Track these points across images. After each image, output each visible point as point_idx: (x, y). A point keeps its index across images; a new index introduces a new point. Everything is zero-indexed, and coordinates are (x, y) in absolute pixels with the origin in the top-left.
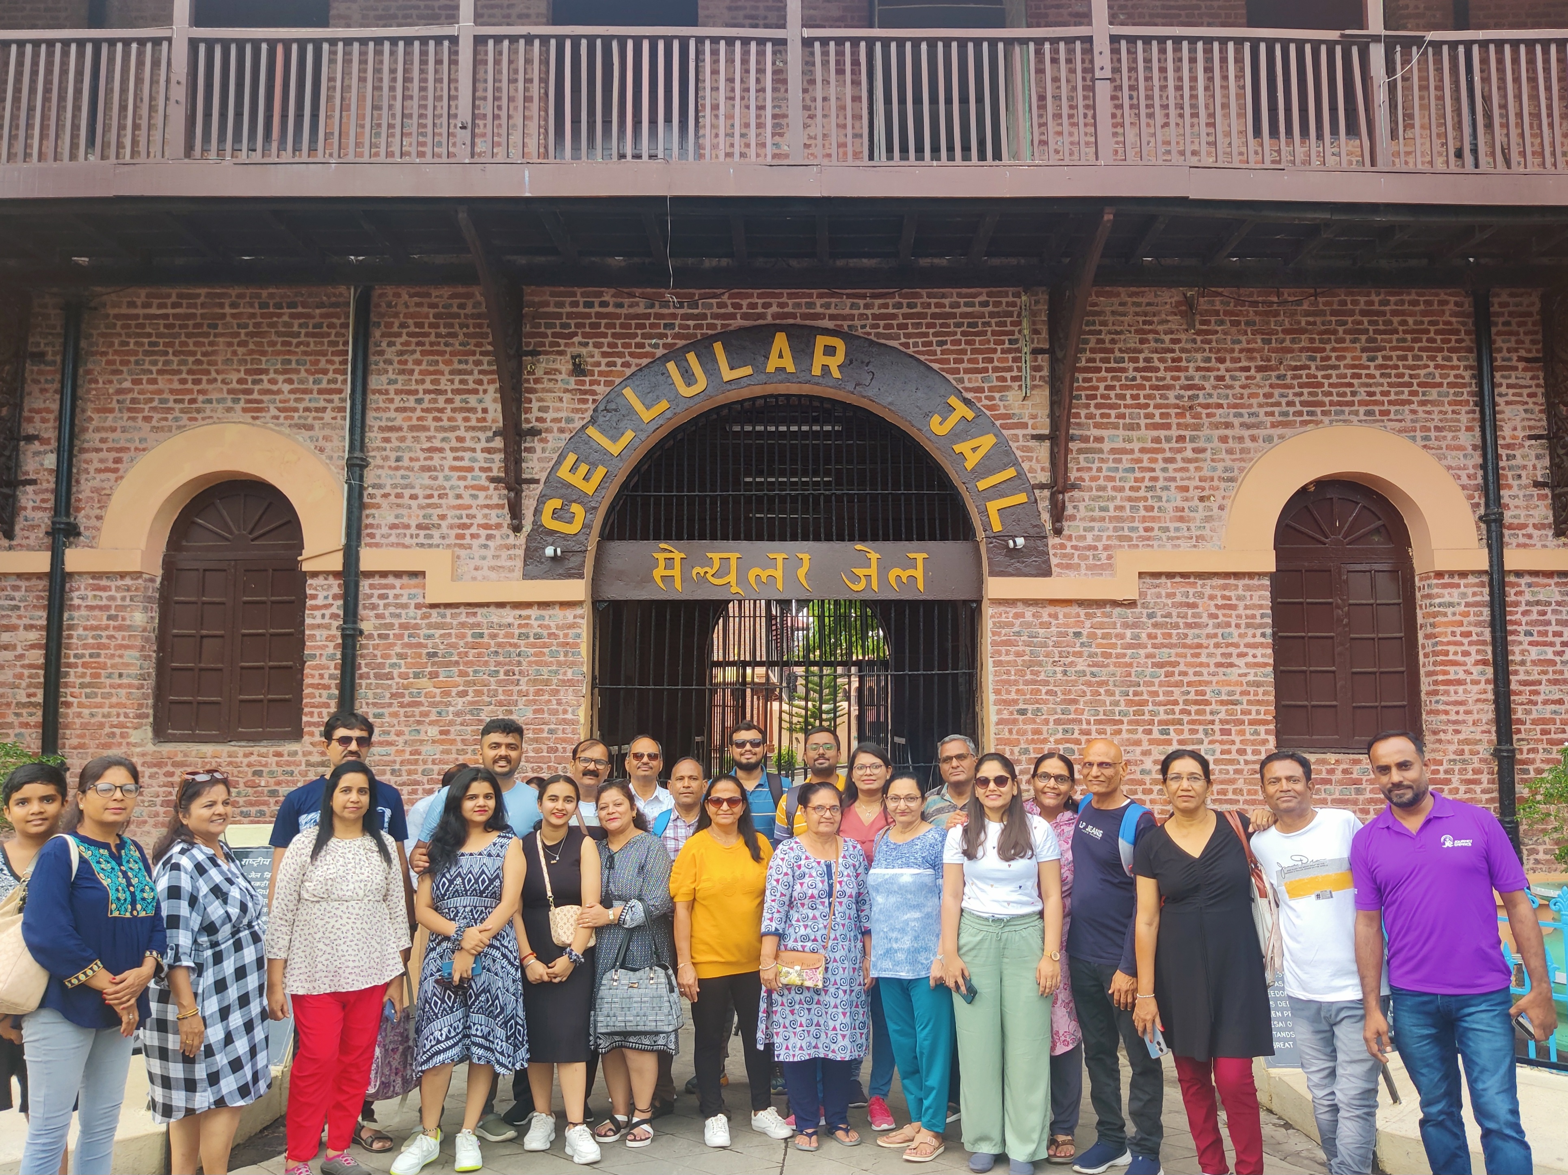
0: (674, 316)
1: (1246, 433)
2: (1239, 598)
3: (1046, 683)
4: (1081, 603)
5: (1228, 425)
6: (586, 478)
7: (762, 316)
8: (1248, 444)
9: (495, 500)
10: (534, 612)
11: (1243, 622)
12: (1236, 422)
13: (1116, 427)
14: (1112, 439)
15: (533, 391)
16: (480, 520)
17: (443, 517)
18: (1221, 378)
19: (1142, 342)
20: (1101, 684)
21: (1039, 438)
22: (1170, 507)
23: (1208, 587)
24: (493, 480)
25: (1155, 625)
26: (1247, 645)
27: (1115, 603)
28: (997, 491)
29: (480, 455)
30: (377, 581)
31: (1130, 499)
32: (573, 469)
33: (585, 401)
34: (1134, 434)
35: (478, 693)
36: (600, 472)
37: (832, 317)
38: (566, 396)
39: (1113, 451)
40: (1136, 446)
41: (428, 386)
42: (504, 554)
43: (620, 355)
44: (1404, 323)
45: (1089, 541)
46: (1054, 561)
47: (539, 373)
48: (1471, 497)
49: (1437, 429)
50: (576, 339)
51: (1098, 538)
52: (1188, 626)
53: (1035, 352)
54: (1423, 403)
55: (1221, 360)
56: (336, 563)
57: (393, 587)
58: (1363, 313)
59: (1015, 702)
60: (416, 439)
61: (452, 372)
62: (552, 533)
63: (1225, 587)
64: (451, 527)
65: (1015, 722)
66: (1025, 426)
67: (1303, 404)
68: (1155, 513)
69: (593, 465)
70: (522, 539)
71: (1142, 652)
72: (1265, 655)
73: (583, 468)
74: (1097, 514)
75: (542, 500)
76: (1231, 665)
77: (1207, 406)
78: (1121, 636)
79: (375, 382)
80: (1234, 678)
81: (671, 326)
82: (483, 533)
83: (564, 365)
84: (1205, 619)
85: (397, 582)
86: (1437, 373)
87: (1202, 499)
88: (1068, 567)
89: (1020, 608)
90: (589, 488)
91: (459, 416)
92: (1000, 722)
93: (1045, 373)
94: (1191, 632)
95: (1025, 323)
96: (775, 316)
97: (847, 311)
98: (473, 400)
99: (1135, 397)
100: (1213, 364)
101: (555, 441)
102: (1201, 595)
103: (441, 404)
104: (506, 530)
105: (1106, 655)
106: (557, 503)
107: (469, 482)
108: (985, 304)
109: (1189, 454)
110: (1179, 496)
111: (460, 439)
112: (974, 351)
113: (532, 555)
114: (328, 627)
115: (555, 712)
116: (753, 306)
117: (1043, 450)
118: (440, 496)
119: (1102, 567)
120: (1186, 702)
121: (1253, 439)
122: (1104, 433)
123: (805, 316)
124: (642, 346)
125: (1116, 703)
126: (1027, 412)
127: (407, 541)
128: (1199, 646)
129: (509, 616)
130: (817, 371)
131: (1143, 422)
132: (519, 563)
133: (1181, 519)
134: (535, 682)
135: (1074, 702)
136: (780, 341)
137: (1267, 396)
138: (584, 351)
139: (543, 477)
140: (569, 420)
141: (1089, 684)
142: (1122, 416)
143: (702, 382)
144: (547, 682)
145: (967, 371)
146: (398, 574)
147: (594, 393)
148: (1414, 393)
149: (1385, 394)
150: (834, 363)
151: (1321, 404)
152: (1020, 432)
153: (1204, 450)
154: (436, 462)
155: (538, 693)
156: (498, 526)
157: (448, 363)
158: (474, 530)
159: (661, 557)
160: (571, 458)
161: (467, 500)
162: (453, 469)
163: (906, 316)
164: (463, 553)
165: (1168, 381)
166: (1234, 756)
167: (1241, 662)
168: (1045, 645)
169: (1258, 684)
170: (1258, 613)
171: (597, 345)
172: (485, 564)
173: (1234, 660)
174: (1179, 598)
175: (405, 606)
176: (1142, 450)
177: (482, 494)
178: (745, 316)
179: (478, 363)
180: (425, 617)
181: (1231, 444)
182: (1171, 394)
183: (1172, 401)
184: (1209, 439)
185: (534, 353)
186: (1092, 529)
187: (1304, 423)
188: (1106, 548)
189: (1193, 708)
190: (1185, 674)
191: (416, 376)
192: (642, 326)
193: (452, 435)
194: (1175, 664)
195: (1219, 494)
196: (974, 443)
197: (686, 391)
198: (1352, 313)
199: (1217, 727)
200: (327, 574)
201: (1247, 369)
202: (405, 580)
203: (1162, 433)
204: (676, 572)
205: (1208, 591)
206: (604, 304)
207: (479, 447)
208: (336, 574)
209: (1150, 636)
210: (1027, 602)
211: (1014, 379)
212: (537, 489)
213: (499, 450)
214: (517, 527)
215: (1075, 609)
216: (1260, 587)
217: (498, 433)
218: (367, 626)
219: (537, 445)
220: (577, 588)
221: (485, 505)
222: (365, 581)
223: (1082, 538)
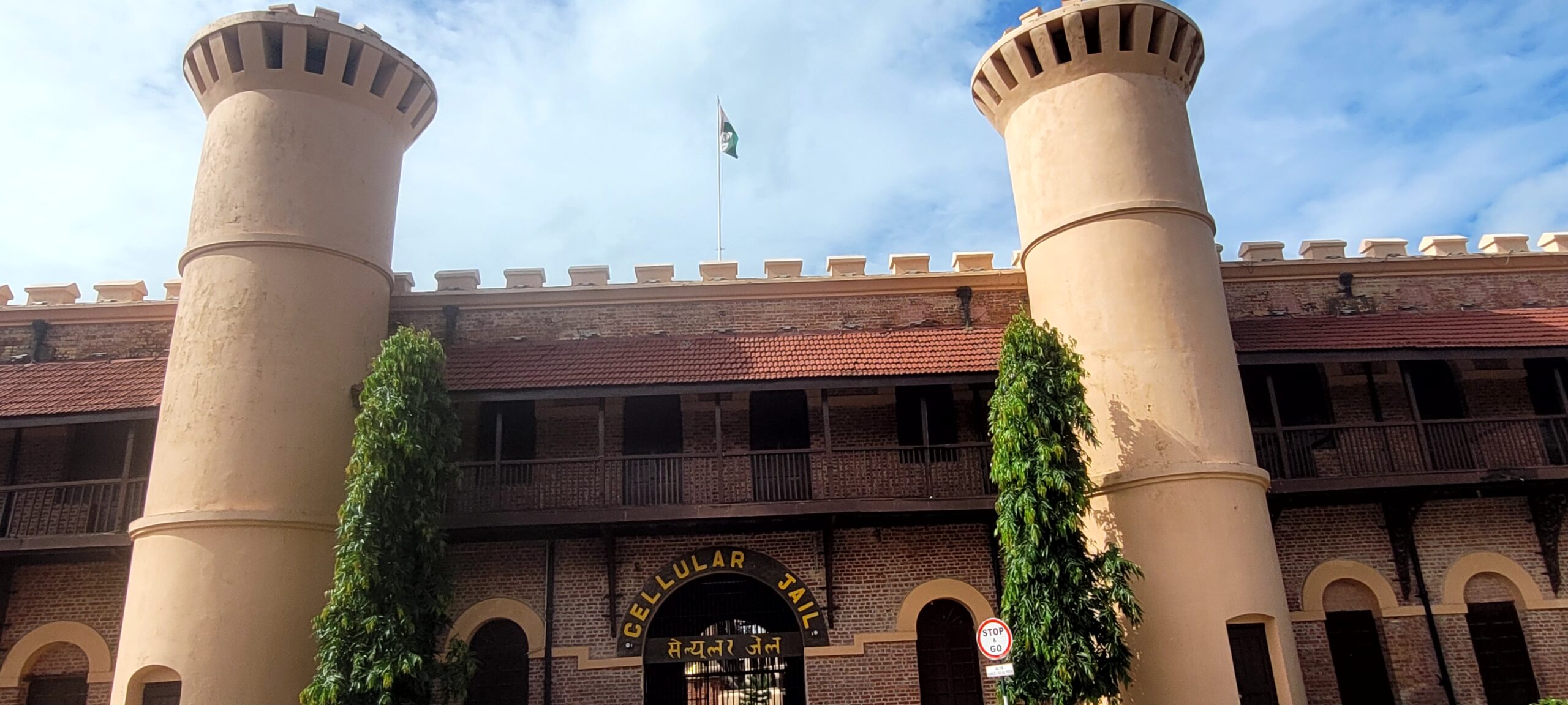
0: (675, 545)
1: (904, 583)
2: (905, 651)
3: (829, 690)
4: (842, 656)
5: (897, 580)
6: (642, 614)
7: (710, 543)
8: (905, 587)
9: (605, 625)
10: (621, 671)
11: (906, 661)
12: (900, 578)
13: (852, 583)
14: (851, 587)
15: (620, 578)
16: (599, 633)
17: (584, 633)
18: (892, 561)
19: (861, 548)
20: (852, 689)
21: (822, 589)
23: (892, 647)
24: (603, 616)
25: (872, 664)
26: (909, 671)
27: (855, 656)
28: (807, 612)
29: (598, 606)
30: (558, 661)
31: (859, 612)
32: (637, 610)
33: (640, 582)
34: (860, 585)
36: (647, 611)
37: (739, 543)
38: (633, 580)
39: (852, 593)
40: (861, 590)
41: (578, 578)
42: (609, 647)
43: (654, 562)
45: (844, 630)
46: (831, 639)
47: (622, 571)
48: (992, 605)
49: (979, 578)
50: (636, 556)
51: (848, 629)
52: (884, 663)
53: (819, 554)
54: (972, 568)
55: (892, 554)
56: (542, 654)
57: (564, 663)
58: (947, 532)
59: (817, 699)
60: (573, 601)
61: (588, 572)
62: (628, 637)
63: (898, 647)
64: (588, 637)
66: (816, 584)
67: (925, 570)
68: (869, 618)
69: (644, 609)
70: (616, 640)
71: (867, 675)
72: (915, 674)
73: (641, 610)
74: (847, 619)
75: (624, 624)
76: (902, 679)
77: (887, 573)
78: (859, 669)
79: (557, 578)
80: (903, 684)
81: (674, 549)
82: (601, 638)
83: (632, 567)
84: (891, 660)
85: (566, 661)
86: (977, 556)
87: (888, 611)
88: (836, 641)
89: (818, 660)
90: (643, 618)
91: (591, 590)
93: (823, 562)
94: (886, 666)
95: (815, 542)
96: (716, 543)
97: (744, 540)
98: (596, 583)
99: (859, 570)
100: (889, 555)
101: (629, 599)
102: (889, 650)
103: (583, 586)
104: (609, 637)
105: (853, 678)
106: (630, 625)
107: (595, 617)
108: (799, 535)
109: (881, 592)
110: (879, 610)
111: (591, 600)
112: (795, 554)
113: (621, 646)
114: (538, 681)
116: (707, 539)
117: (824, 594)
118: (583, 624)
119: (849, 641)
120: (885, 696)
121: (906, 585)
122: (848, 585)
123: (727, 543)
124: (662, 558)
125: (857, 698)
126: (817, 578)
127: (570, 644)
128: (890, 672)
129: (611, 673)
130: (733, 565)
131: (863, 580)
132: (615, 650)
133: (880, 619)
134: (622, 700)
135: (841, 698)
136: (718, 554)
137: (911, 567)
138: (640, 561)
139: (624, 614)
140: (635, 590)
141: (846, 690)
142: (854, 578)
143: (687, 572)
144: (627, 701)
145: (793, 562)
146: (566, 658)
147: (643, 578)
148: (968, 564)
150: (740, 562)
151: (932, 570)
152: (815, 586)
153: (887, 591)
154: (581, 610)
156: (606, 635)
157: (585, 568)
158: (597, 637)
159: (672, 644)
160: (636, 606)
161: (594, 625)
162: (588, 612)
163: (768, 541)
164: (593, 647)
165: (872, 563)
167: (906, 678)
168: (828, 674)
169: (913, 686)
170: (912, 657)
171: (645, 559)
172: (602, 651)
173: (904, 677)
174: (880, 652)
175: (569, 671)
176: (864, 592)
177: (600, 622)
178: (703, 544)
179: (598, 568)
180: (577, 675)
181: (898, 587)
182: (873, 568)
183: (874, 571)
184: (889, 586)
185: (620, 563)
186: (844, 625)
187: (926, 578)
188: (851, 633)
189: (888, 698)
190: (884, 684)
191: (573, 574)
192: (662, 550)
193: (587, 598)
194: (881, 680)
195: (894, 608)
196: (797, 592)
197: (681, 576)
198: (942, 532)
200: (538, 659)
201: (902, 557)
202: (570, 660)
203: (870, 584)
204: (678, 651)
205: (892, 649)
206: (647, 542)
207: (598, 602)
208: (541, 659)
209: (870, 669)
210: (821, 657)
211: (812, 565)
212: (622, 619)
213: (607, 604)
214: (614, 636)
215: (840, 659)
216: (913, 646)
217: (606, 596)
218: (554, 680)
219: (622, 601)
220: (639, 661)
221: (601, 627)
222: (553, 662)
223: (841, 629)
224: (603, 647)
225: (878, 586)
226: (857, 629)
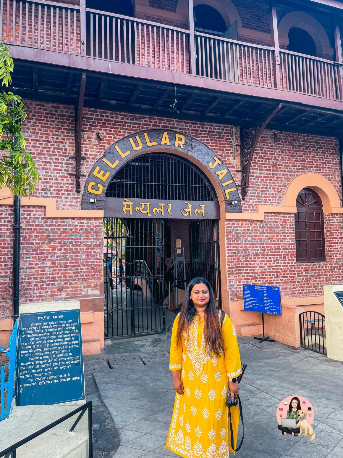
0: (131, 123)
1: (289, 174)
2: (288, 220)
3: (241, 244)
4: (249, 221)
5: (285, 171)
6: (103, 176)
7: (158, 126)
8: (289, 177)
9: (70, 182)
10: (85, 221)
11: (288, 226)
12: (286, 170)
13: (257, 169)
14: (257, 173)
15: (83, 144)
16: (65, 188)
17: (51, 187)
18: (282, 158)
19: (264, 145)
20: (255, 244)
21: (238, 171)
22: (271, 193)
23: (280, 217)
24: (69, 174)
25: (268, 227)
26: (289, 233)
27: (258, 221)
28: (228, 187)
29: (64, 165)
30: (26, 209)
31: (261, 191)
32: (99, 172)
33: (101, 149)
34: (262, 172)
35: (65, 249)
36: (108, 174)
37: (180, 129)
38: (95, 147)
39: (257, 176)
40: (262, 175)
41: (44, 139)
42: (74, 200)
43: (113, 134)
44: (324, 146)
45: (251, 203)
46: (243, 208)
47: (85, 138)
48: (338, 194)
49: (332, 175)
50: (98, 127)
51: (253, 202)
52: (276, 228)
53: (237, 145)
54: (328, 168)
55: (283, 152)
56: (10, 202)
57: (33, 211)
58: (315, 142)
59: (232, 250)
60: (40, 158)
61: (53, 135)
62: (91, 194)
63: (284, 217)
64: (54, 190)
65: (232, 256)
66: (234, 167)
67: (302, 166)
68: (267, 195)
69: (106, 171)
70: (80, 196)
71: (264, 235)
72: (293, 236)
73: (102, 172)
74: (253, 195)
75: (87, 182)
76: (286, 239)
77: (279, 165)
78: (259, 230)
80: (287, 242)
81: (130, 126)
82: (66, 193)
83: (94, 136)
84: (279, 226)
85: (34, 210)
86: (331, 160)
87: (278, 192)
88: (246, 210)
89: (234, 222)
90: (104, 179)
91: (56, 151)
92: (229, 256)
93: (239, 152)
94: (276, 229)
95: (234, 137)
96: (163, 126)
97: (184, 127)
98: (61, 145)
99: (262, 161)
100: (281, 153)
101: (91, 162)
102: (278, 219)
103: (49, 146)
104: (74, 192)
105: (256, 236)
106: (93, 184)
107: (60, 175)
108: (223, 130)
109: (275, 178)
110: (273, 190)
111: (57, 159)
112: (220, 144)
113: (84, 201)
114: (7, 225)
115: (93, 256)
116: (156, 122)
117: (239, 175)
118: (50, 179)
119: (255, 210)
120: (275, 249)
121: (290, 175)
122: (255, 171)
123: (172, 127)
124: (120, 132)
125: (258, 250)
126: (235, 163)
127: (38, 195)
128: (278, 233)
129: (76, 222)
130: (176, 145)
131: (264, 169)
132: (79, 204)
133: (274, 197)
134: (86, 245)
135: (248, 250)
136: (165, 134)
137: (294, 163)
138: (100, 132)
139: (87, 174)
140: (96, 155)
141: (251, 244)
142: (259, 166)
143: (141, 146)
144: (90, 245)
145: (218, 149)
146: (34, 207)
147: (104, 146)
148: (326, 165)
149: (320, 165)
150: (181, 144)
151: (305, 167)
152: (233, 169)
153: (279, 178)
154: (48, 166)
155: (87, 249)
156: (72, 191)
157: (52, 131)
158: (63, 192)
159: (125, 203)
160: (98, 168)
161: (60, 181)
162: (54, 169)
163: (201, 131)
164: (59, 200)
165: (270, 157)
166: (287, 264)
167: (288, 238)
168: (240, 233)
169: (292, 244)
170: (292, 224)
171: (105, 130)
172: (67, 204)
173: (286, 237)
174: (273, 220)
175: (38, 218)
176: (264, 177)
177: (65, 179)
178: (153, 126)
179: (62, 132)
180: (45, 222)
181: (285, 176)
182: (271, 161)
183: (271, 163)
184: (280, 175)
185: (83, 131)
186: (251, 199)
187: (302, 172)
188: (256, 205)
189: (277, 251)
190: (275, 241)
191: (39, 135)
192: (120, 125)
193: (54, 157)
194: (272, 238)
195: (283, 190)
196: (222, 172)
197: (136, 149)
198: (312, 142)
199: (282, 256)
200: (6, 206)
201: (289, 155)
202: (37, 209)
203: (269, 172)
204: (130, 209)
205: (280, 218)
206: (107, 116)
207: (64, 162)
208: (10, 206)
209: (267, 231)
210: (235, 220)
211: (231, 153)
212: (85, 179)
213: (72, 164)
214: (78, 192)
215: (247, 222)
216: (292, 217)
217: (71, 158)
218: (23, 225)
219: (85, 164)
220: (100, 214)
221: (67, 183)
222: (22, 209)
223: (249, 202)
224: (69, 200)
225: (273, 174)
226: (259, 202)
